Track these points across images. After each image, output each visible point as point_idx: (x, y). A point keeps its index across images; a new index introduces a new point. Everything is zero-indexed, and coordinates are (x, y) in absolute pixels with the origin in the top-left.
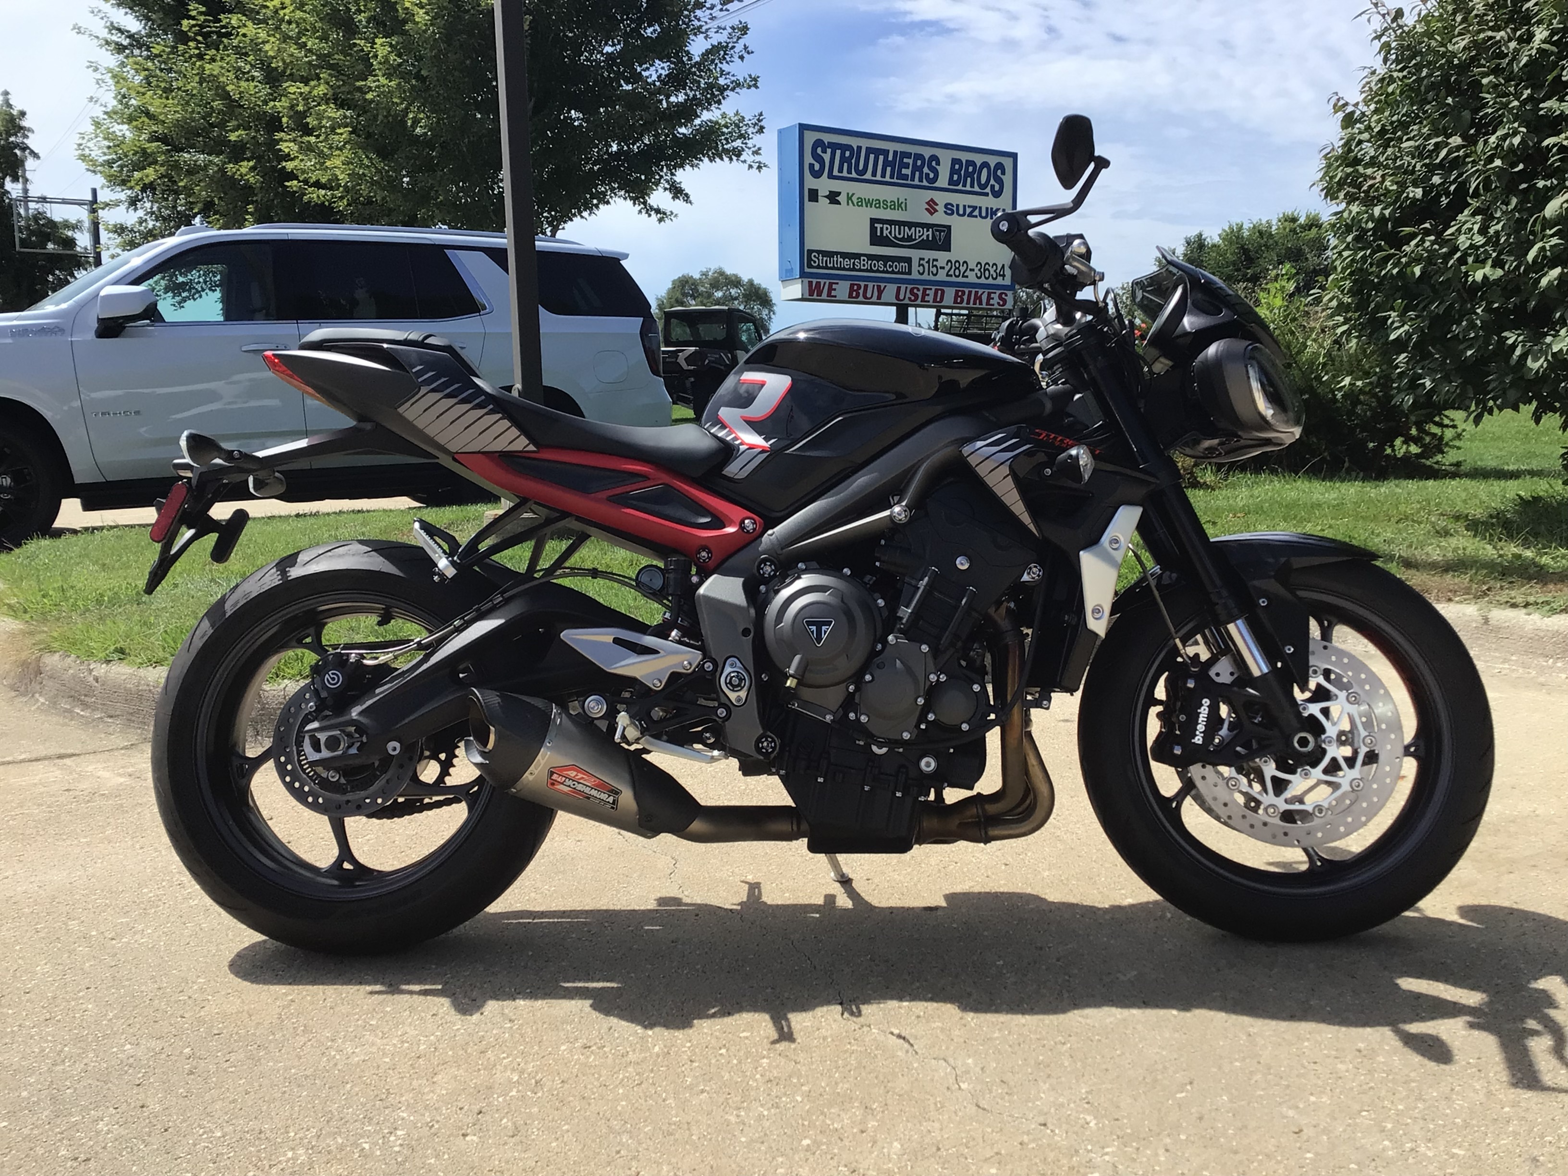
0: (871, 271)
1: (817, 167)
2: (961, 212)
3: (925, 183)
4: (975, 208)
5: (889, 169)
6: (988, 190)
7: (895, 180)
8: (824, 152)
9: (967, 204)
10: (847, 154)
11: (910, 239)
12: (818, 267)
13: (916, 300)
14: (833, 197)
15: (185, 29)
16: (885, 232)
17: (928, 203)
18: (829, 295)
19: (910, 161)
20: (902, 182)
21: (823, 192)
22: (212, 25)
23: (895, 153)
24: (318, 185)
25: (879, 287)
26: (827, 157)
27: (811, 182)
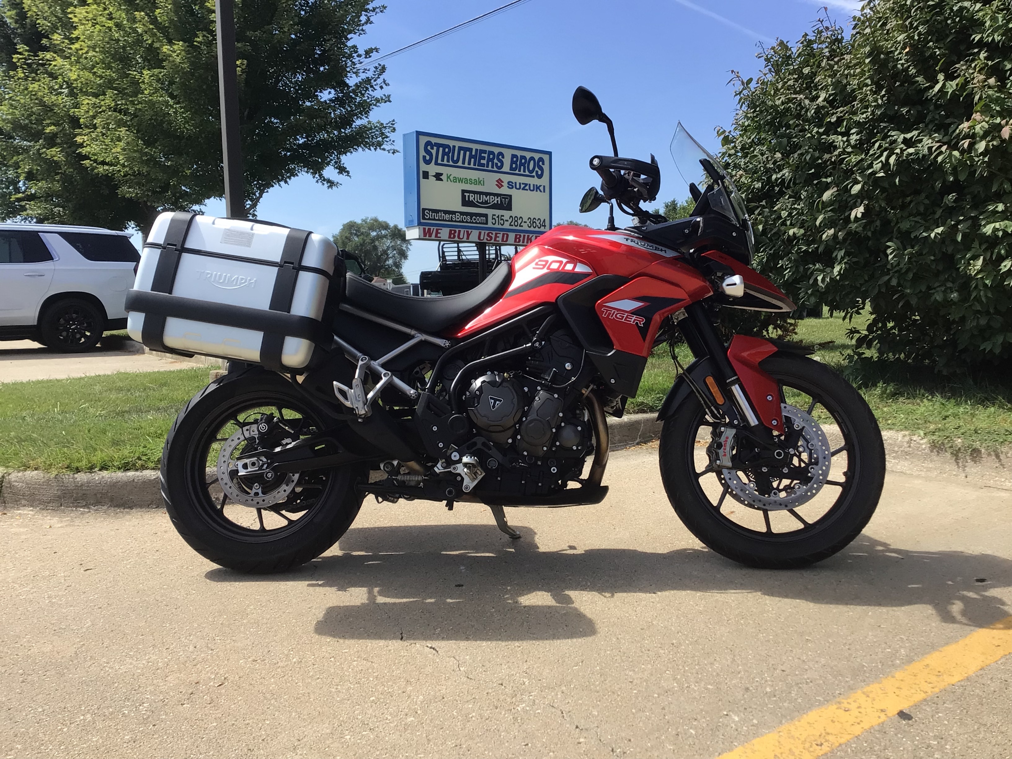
0: (463, 222)
1: (428, 158)
2: (518, 187)
3: (495, 169)
4: (526, 185)
5: (473, 160)
6: (534, 174)
7: (476, 167)
8: (432, 148)
9: (522, 182)
10: (447, 150)
11: (486, 202)
12: (429, 219)
13: (491, 240)
14: (438, 177)
15: (14, 60)
16: (471, 199)
17: (497, 181)
18: (436, 236)
19: (486, 155)
20: (481, 167)
21: (432, 173)
22: (33, 58)
23: (476, 150)
24: (103, 163)
25: (467, 232)
26: (434, 152)
27: (424, 167)
